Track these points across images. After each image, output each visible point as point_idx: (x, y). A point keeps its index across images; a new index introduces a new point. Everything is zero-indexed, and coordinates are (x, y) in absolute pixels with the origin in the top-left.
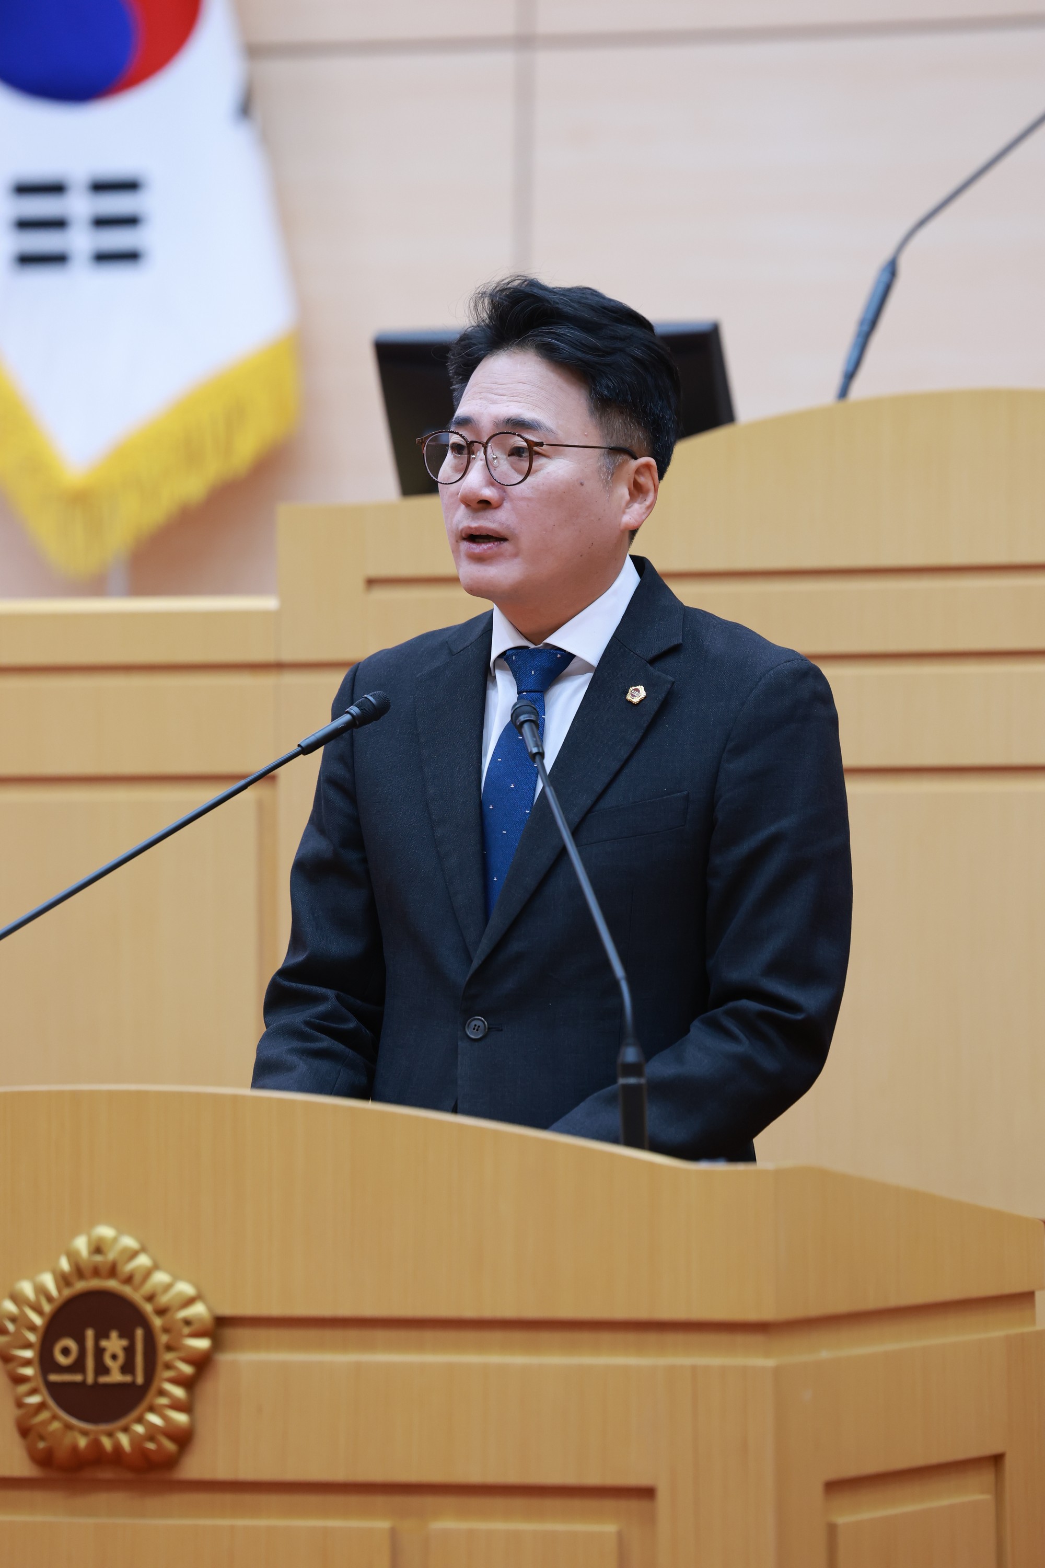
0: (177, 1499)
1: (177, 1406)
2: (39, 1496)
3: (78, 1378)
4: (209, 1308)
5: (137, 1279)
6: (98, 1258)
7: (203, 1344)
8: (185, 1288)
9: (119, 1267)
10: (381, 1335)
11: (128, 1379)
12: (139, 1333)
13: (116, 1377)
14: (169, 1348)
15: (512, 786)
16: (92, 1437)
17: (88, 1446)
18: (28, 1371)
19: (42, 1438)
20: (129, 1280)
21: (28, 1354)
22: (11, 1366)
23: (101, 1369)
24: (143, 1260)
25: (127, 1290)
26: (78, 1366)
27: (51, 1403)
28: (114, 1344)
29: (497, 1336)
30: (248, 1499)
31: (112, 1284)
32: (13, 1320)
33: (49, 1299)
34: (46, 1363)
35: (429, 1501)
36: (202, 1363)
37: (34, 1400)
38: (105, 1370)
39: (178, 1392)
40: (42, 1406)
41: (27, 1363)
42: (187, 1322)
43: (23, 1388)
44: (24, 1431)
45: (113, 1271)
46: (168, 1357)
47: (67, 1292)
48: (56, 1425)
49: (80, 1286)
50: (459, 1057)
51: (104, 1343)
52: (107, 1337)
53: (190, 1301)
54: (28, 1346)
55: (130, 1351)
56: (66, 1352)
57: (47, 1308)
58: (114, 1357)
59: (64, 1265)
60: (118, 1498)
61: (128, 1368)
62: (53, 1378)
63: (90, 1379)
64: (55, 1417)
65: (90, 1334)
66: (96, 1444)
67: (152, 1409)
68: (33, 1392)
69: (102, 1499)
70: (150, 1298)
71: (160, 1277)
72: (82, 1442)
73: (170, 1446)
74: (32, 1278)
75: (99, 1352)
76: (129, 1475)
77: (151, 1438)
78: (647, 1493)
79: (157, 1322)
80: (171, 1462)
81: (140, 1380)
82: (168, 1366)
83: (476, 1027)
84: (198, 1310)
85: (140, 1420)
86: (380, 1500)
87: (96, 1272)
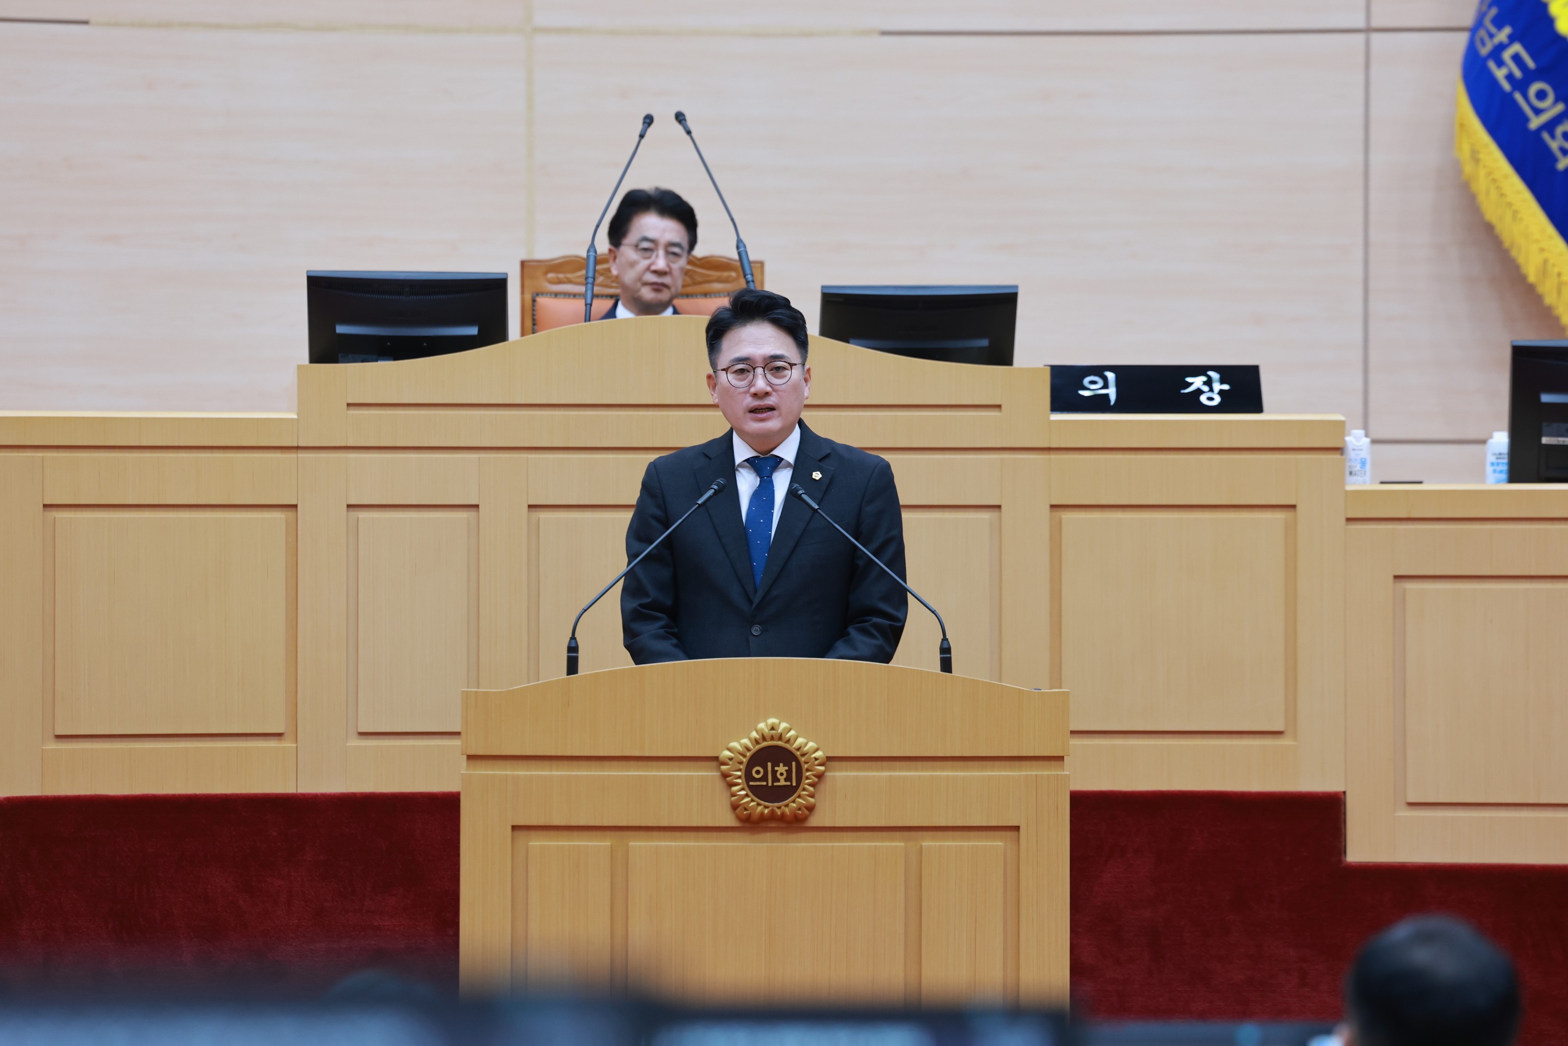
0: (803, 835)
1: (812, 796)
2: (737, 835)
3: (764, 783)
4: (823, 752)
5: (792, 740)
6: (773, 732)
7: (822, 768)
8: (811, 744)
9: (783, 736)
10: (898, 764)
11: (788, 783)
12: (794, 763)
13: (782, 783)
14: (808, 770)
15: (762, 521)
16: (770, 808)
17: (767, 813)
18: (739, 781)
19: (746, 809)
20: (788, 741)
21: (739, 773)
22: (728, 779)
23: (775, 779)
24: (792, 733)
25: (787, 746)
26: (764, 778)
27: (750, 794)
28: (782, 769)
29: (950, 763)
30: (837, 834)
31: (780, 743)
32: (731, 759)
33: (748, 750)
34: (748, 777)
35: (920, 834)
36: (820, 776)
37: (743, 793)
38: (778, 780)
39: (811, 789)
40: (747, 795)
41: (739, 777)
42: (816, 759)
43: (735, 789)
44: (735, 807)
45: (780, 738)
46: (808, 774)
47: (758, 747)
48: (752, 804)
49: (765, 744)
50: (750, 644)
51: (776, 768)
52: (779, 766)
53: (817, 750)
54: (740, 770)
55: (789, 772)
56: (758, 772)
57: (748, 754)
58: (782, 774)
59: (754, 734)
60: (775, 835)
61: (788, 778)
62: (751, 783)
63: (770, 784)
64: (752, 800)
65: (769, 764)
66: (773, 812)
67: (799, 797)
68: (743, 789)
69: (768, 835)
70: (798, 749)
71: (800, 741)
72: (766, 811)
73: (807, 812)
74: (738, 741)
75: (774, 773)
76: (784, 825)
77: (799, 809)
78: (1017, 828)
79: (803, 759)
80: (805, 819)
81: (794, 784)
82: (807, 778)
83: (756, 630)
84: (819, 754)
85: (794, 801)
86: (898, 834)
87: (772, 738)
